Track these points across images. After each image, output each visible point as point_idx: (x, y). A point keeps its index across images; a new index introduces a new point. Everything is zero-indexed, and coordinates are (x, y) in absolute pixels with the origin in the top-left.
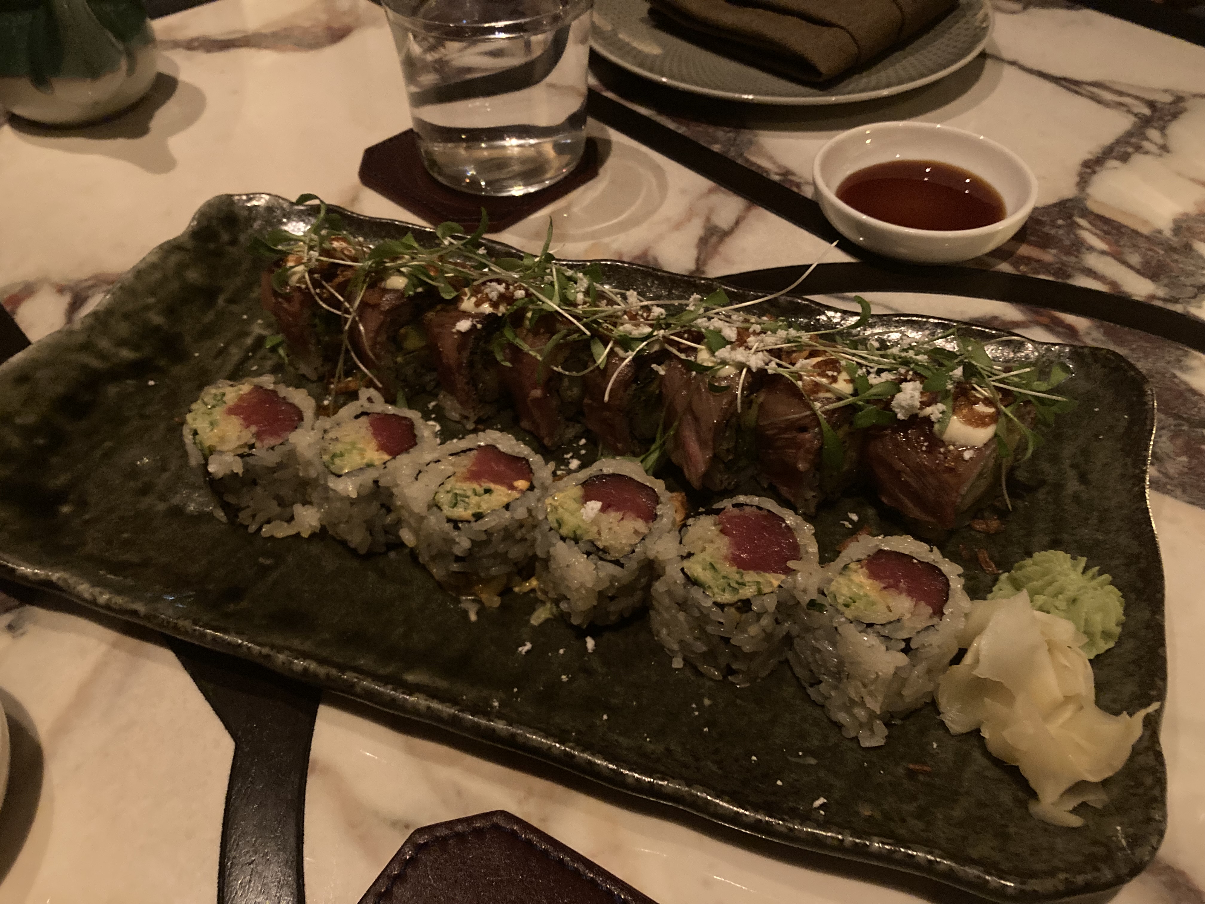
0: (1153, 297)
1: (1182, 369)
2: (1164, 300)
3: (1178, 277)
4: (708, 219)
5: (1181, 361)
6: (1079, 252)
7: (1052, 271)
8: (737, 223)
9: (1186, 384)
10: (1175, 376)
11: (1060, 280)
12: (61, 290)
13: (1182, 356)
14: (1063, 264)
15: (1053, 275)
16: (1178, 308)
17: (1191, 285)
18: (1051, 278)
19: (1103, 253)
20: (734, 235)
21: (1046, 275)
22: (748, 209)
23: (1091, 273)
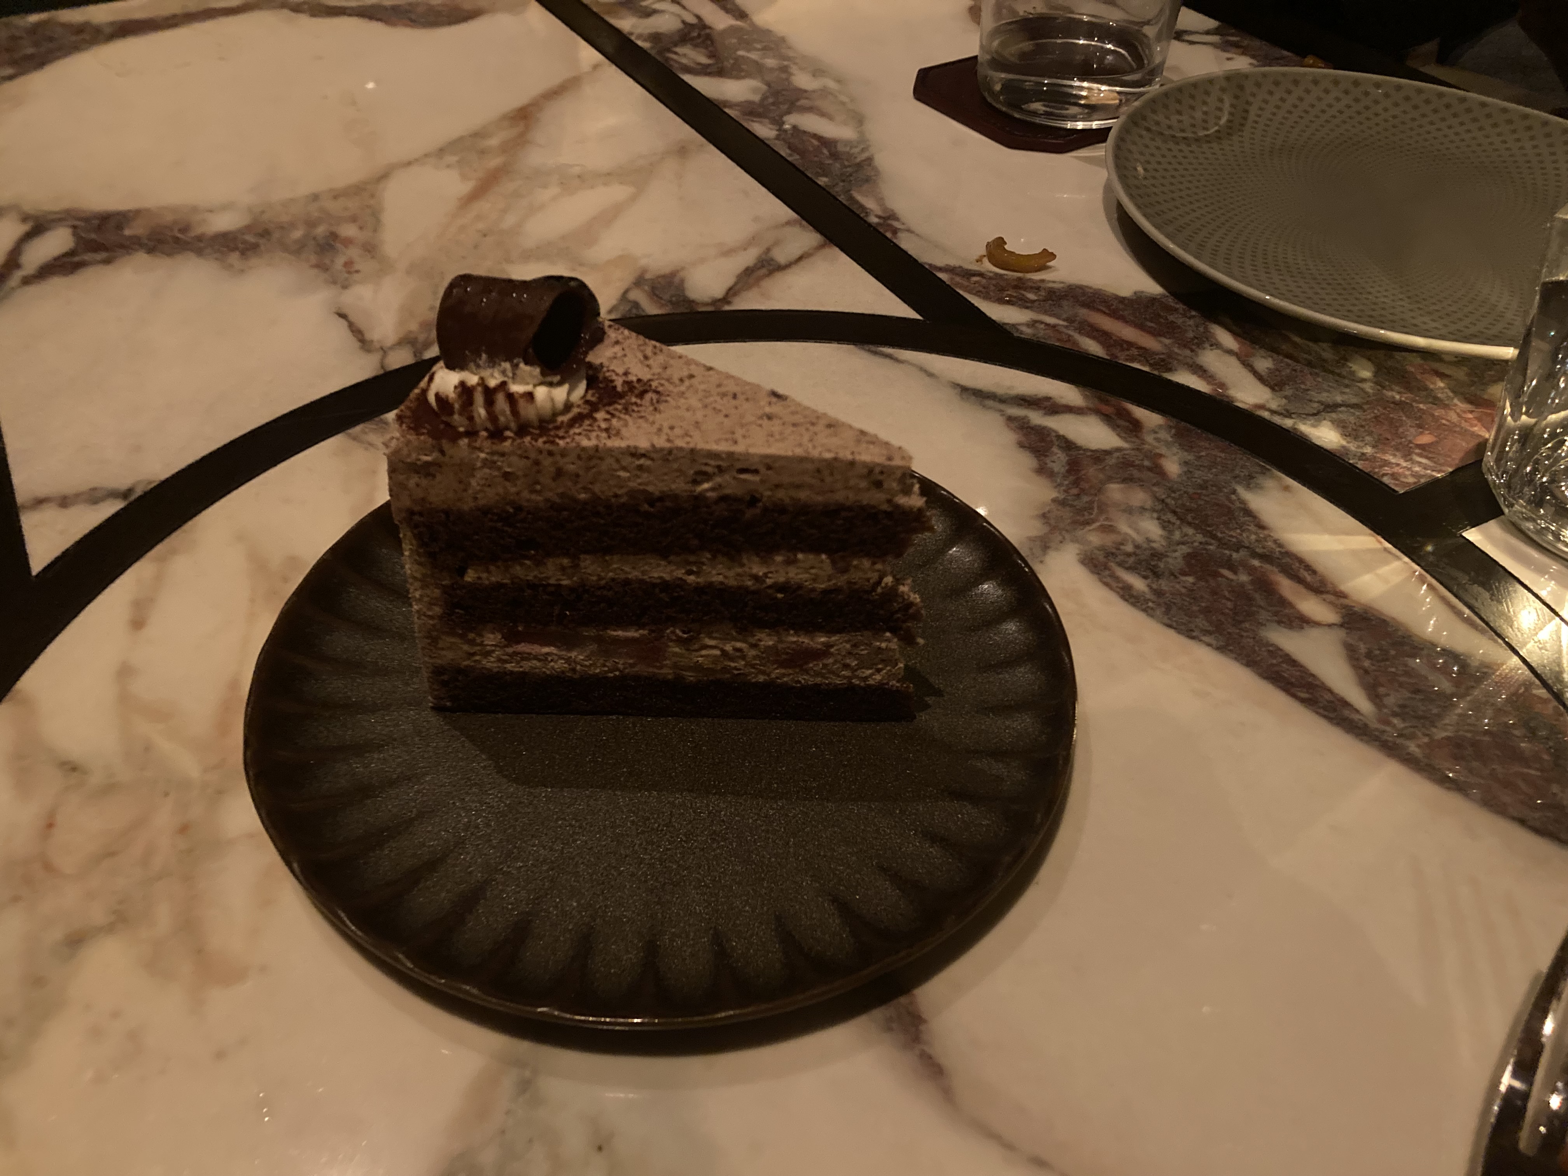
0: (1262, 407)
1: (1248, 487)
2: (1273, 412)
3: (1308, 390)
4: (768, 250)
5: (1253, 478)
6: (1198, 347)
7: (1151, 362)
8: (800, 259)
9: (1243, 502)
10: (1234, 492)
11: (1156, 373)
12: (25, 218)
13: (1257, 473)
14: (1170, 356)
15: (1151, 365)
16: (1288, 423)
17: (1318, 402)
18: (1146, 369)
19: (1230, 352)
20: (789, 271)
21: (1142, 365)
22: (821, 247)
23: (1201, 371)
